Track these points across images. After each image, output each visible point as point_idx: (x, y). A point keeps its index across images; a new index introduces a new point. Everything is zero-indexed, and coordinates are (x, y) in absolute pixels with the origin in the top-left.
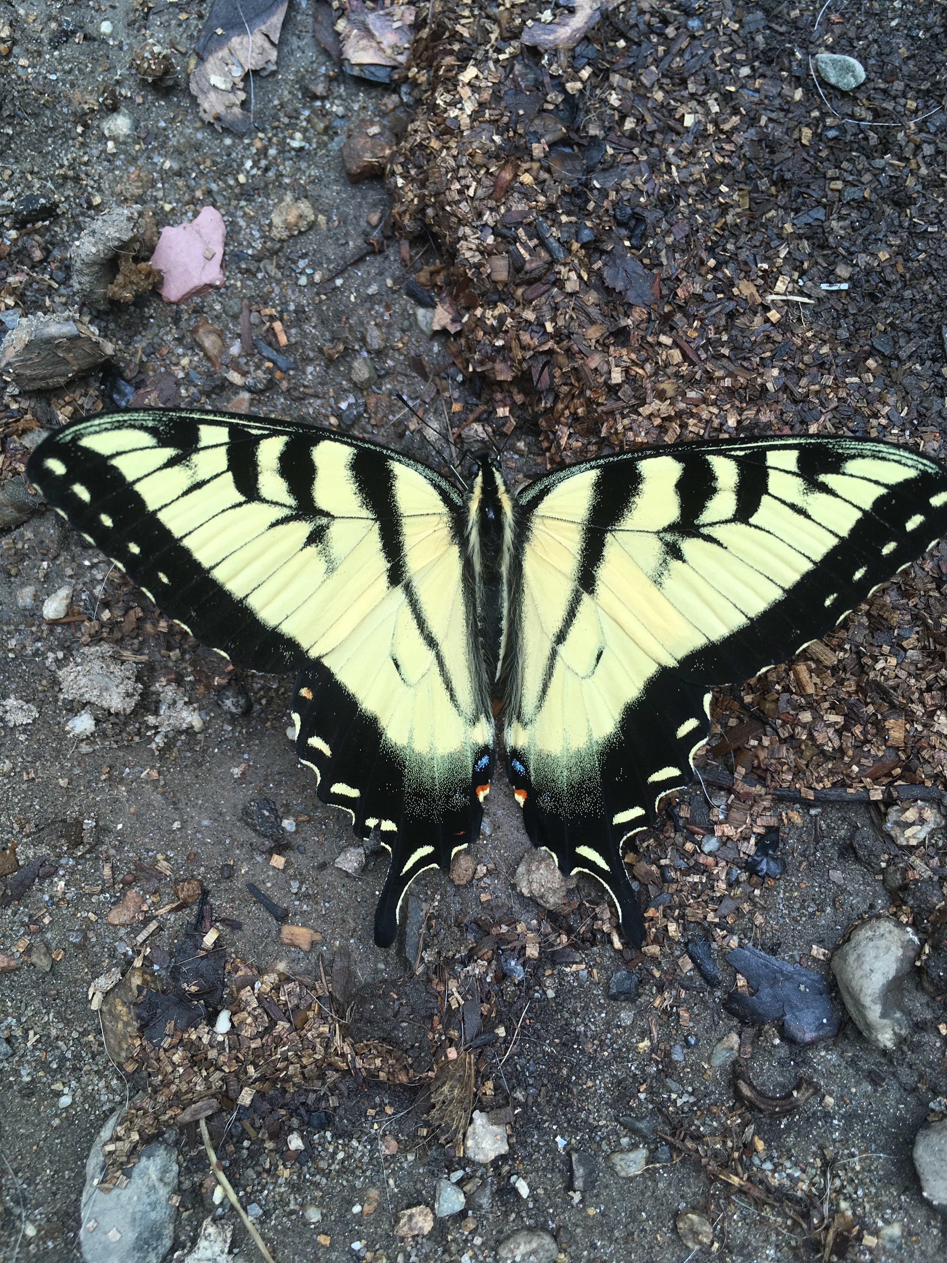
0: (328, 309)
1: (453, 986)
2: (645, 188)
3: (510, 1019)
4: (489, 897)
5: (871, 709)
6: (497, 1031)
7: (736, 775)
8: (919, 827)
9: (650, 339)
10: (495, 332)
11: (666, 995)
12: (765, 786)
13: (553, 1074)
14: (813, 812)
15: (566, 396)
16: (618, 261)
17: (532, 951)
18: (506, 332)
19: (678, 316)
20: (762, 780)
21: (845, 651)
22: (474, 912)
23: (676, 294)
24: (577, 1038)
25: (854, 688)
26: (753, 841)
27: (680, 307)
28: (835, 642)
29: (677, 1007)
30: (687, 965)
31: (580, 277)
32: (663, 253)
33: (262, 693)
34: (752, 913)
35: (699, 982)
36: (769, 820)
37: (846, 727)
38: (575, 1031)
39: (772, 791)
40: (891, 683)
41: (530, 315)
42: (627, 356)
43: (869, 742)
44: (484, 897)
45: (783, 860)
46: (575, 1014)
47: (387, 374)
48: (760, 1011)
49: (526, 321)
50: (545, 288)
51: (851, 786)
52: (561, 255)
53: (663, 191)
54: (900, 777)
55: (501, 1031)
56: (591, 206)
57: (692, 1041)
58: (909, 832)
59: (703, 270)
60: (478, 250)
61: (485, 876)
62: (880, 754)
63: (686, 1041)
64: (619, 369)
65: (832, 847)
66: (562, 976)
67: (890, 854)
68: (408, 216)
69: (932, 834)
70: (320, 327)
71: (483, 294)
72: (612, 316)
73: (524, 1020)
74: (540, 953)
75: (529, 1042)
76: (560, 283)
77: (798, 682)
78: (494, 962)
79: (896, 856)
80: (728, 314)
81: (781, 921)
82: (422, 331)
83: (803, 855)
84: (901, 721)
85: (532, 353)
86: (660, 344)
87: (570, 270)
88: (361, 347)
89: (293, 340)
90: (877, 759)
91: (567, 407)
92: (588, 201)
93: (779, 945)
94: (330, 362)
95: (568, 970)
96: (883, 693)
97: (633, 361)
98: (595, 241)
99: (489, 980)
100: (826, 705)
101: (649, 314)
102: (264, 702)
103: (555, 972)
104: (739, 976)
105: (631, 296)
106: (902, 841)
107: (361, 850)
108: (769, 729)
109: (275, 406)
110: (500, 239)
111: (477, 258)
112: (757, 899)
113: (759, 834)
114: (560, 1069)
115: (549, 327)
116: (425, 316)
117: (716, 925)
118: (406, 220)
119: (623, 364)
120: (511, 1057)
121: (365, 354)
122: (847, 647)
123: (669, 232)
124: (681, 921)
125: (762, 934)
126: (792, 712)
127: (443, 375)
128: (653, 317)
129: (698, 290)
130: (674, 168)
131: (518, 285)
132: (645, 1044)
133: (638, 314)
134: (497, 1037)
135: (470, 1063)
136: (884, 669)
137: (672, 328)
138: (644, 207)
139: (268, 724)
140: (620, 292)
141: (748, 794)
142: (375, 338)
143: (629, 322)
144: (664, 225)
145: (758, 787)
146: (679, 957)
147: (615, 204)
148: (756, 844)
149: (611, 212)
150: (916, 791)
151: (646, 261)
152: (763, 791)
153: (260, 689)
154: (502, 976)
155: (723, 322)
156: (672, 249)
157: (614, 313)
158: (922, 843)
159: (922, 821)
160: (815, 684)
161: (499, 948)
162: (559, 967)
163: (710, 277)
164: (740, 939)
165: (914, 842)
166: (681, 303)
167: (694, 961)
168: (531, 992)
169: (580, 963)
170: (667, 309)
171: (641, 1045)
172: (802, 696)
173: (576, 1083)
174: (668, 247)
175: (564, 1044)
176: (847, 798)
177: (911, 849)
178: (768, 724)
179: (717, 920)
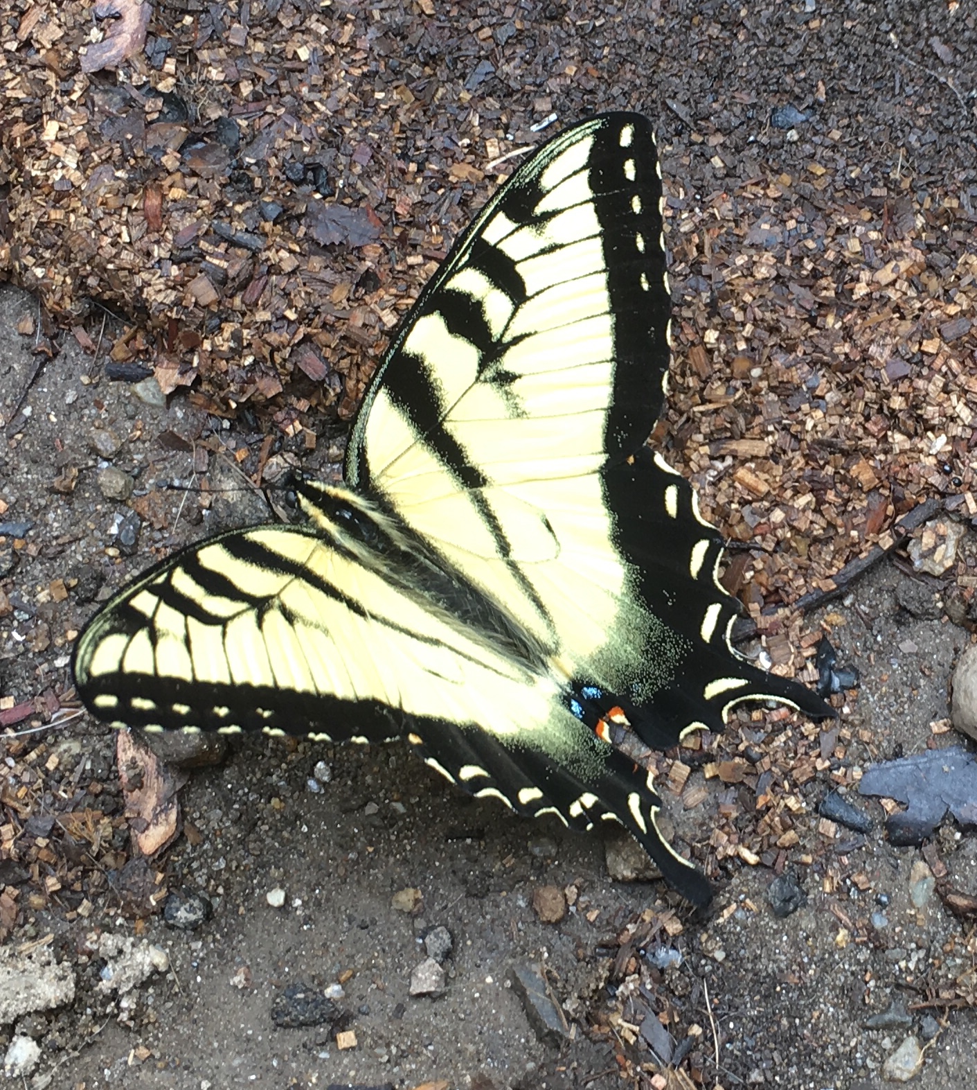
0: (32, 445)
1: (617, 1020)
2: (301, 137)
3: (698, 1012)
4: (597, 912)
5: (830, 470)
6: (690, 1033)
7: (753, 615)
8: (943, 546)
9: (399, 268)
10: (237, 352)
11: (830, 873)
12: (787, 605)
13: (775, 1034)
14: (847, 602)
15: (350, 369)
16: (320, 216)
17: (674, 927)
18: (249, 345)
19: (413, 232)
20: (780, 603)
21: (771, 433)
22: (591, 938)
23: (397, 214)
24: (775, 980)
25: (802, 462)
26: (810, 666)
27: (408, 223)
28: (757, 430)
29: (849, 877)
30: (829, 828)
31: (291, 251)
32: (359, 185)
33: (213, 882)
34: (854, 735)
35: (851, 836)
36: (812, 635)
37: (820, 502)
38: (768, 975)
39: (795, 606)
40: (829, 433)
41: (263, 316)
42: (386, 295)
43: (849, 500)
44: (592, 916)
45: (851, 667)
46: (757, 958)
47: (142, 470)
48: (924, 819)
49: (264, 323)
50: (262, 282)
51: (861, 552)
52: (259, 243)
53: (321, 130)
54: (897, 513)
55: (696, 1030)
56: (258, 183)
57: (884, 899)
58: (938, 556)
59: (409, 178)
60: (168, 287)
61: (579, 895)
62: (865, 503)
63: (878, 902)
64: (388, 311)
65: (887, 622)
66: (719, 930)
67: (939, 591)
68: (67, 300)
69: (960, 544)
70: (34, 468)
71: (201, 326)
72: (348, 269)
73: (711, 1001)
74: (683, 924)
75: (731, 1019)
76: (274, 269)
77: (750, 489)
78: (643, 968)
79: (945, 589)
80: (459, 204)
81: (888, 724)
82: (153, 406)
83: (865, 649)
84: (862, 461)
85: (289, 349)
86: (411, 267)
87: (277, 251)
88: (96, 460)
89: (13, 499)
90: (867, 511)
92: (251, 181)
93: (900, 746)
94: (69, 494)
95: (721, 920)
96: (829, 446)
97: (396, 296)
98: (285, 211)
99: (649, 987)
100: (789, 493)
101: (383, 245)
102: (221, 890)
103: (711, 932)
104: (883, 801)
105: (354, 241)
106: (939, 570)
108: (753, 552)
110: (184, 265)
111: (172, 296)
112: (851, 718)
113: (813, 656)
114: (779, 1023)
115: (291, 315)
116: (146, 389)
117: (830, 769)
118: (68, 305)
119: (389, 304)
120: (723, 1048)
121: (105, 464)
122: (771, 428)
123: (352, 164)
124: (796, 790)
125: (878, 747)
126: (763, 521)
127: (205, 434)
128: (389, 246)
129: (417, 198)
130: (318, 104)
131: (232, 296)
132: (842, 935)
133: (372, 253)
134: (695, 1038)
135: (684, 1079)
136: (815, 426)
137: (414, 247)
138: (312, 154)
139: (242, 910)
140: (341, 243)
141: (774, 624)
142: (106, 441)
143: (369, 264)
144: (343, 159)
145: (781, 611)
146: (817, 827)
147: (281, 168)
148: (816, 667)
149: (283, 177)
150: (919, 514)
151: (348, 201)
152: (787, 611)
154: (660, 974)
155: (460, 213)
156: (366, 175)
157: (348, 265)
158: (958, 559)
159: (942, 538)
160: (766, 481)
161: (638, 950)
162: (710, 925)
163: (419, 180)
164: (861, 766)
165: (949, 563)
166: (408, 219)
167: (834, 820)
168: (700, 970)
169: (729, 904)
170: (397, 232)
171: (839, 938)
172: (762, 500)
173: (804, 1025)
174: (360, 176)
175: (766, 997)
176: (865, 564)
177: (950, 573)
178: (749, 549)
179: (827, 764)
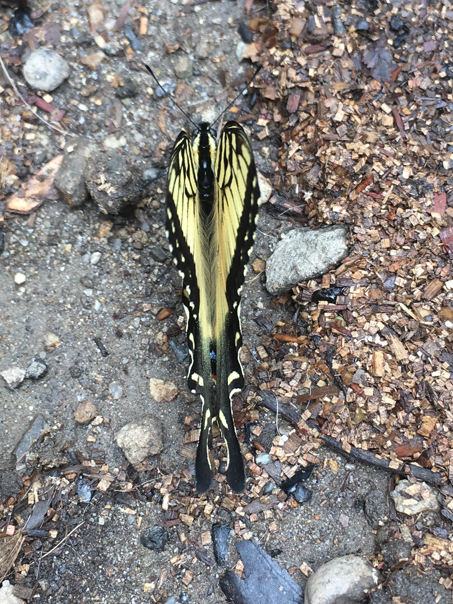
0: (182, 23)
1: (36, 486)
2: (418, 13)
3: (64, 530)
4: (94, 440)
5: (417, 403)
6: (50, 532)
7: (303, 416)
8: (416, 502)
9: (375, 103)
10: (277, 65)
11: (182, 556)
12: (320, 432)
13: (75, 581)
14: (348, 467)
16: (377, 49)
17: (103, 486)
18: (283, 66)
19: (403, 98)
20: (319, 427)
21: (417, 356)
22: (79, 446)
23: (407, 84)
24: (105, 561)
25: (412, 385)
26: (295, 468)
27: (407, 93)
28: (412, 347)
29: (187, 569)
30: (207, 539)
31: (346, 49)
32: (411, 56)
33: (14, 246)
34: (270, 520)
35: (210, 555)
36: (313, 458)
37: (395, 411)
38: (105, 556)
39: (323, 436)
40: (438, 388)
41: (302, 61)
42: (353, 107)
43: (407, 427)
44: (91, 439)
45: (311, 493)
46: (112, 544)
47: (199, 75)
48: (243, 593)
49: (299, 64)
50: (320, 48)
51: (380, 454)
52: (341, 32)
53: (430, 19)
54: (417, 460)
55: (54, 534)
56: (377, 12)
57: (185, 598)
58: (407, 502)
59: (434, 76)
60: (290, 12)
61: (100, 425)
62: (410, 437)
63: (181, 596)
64: (344, 113)
65: (352, 498)
66: (116, 513)
67: (389, 517)
69: (426, 512)
70: (171, 32)
71: (281, 41)
72: (357, 81)
73: (74, 533)
74: (108, 489)
75: (70, 550)
76: (331, 48)
77: (374, 365)
78: (74, 483)
79: (393, 520)
80: (438, 109)
81: (289, 536)
82: (237, 57)
83: (327, 495)
84: (435, 419)
85: (293, 85)
86: (381, 110)
87: (342, 42)
88: (191, 52)
89: (150, 33)
90: (407, 442)
91: (303, 130)
92: (377, 7)
93: (280, 552)
94: (167, 54)
95: (122, 510)
96: (429, 393)
97: (355, 111)
98: (368, 32)
99: (63, 493)
100: (388, 390)
101: (382, 87)
102: (12, 252)
103: (113, 508)
104: (240, 562)
105: (375, 74)
106: (400, 509)
107: (24, 372)
108: (341, 393)
109: (117, 68)
110: (307, 11)
111: (287, 17)
112: (278, 511)
113: (302, 466)
114: (82, 579)
115: (312, 73)
116: (242, 48)
117: (241, 518)
119: (348, 111)
120: (52, 555)
121: (192, 58)
122: (420, 354)
123: (421, 44)
124: (217, 506)
125: (271, 539)
126: (361, 385)
127: (236, 88)
128: (384, 90)
129: (424, 87)
130: (444, 8)
131: (305, 42)
132: (149, 586)
133: (375, 85)
134: (48, 536)
135: (19, 544)
136: (438, 377)
137: (395, 103)
138: (412, 24)
139: (8, 268)
140: (370, 69)
141: (304, 432)
142: (202, 50)
143: (366, 87)
144: (420, 39)
145: (315, 430)
146: (204, 531)
147: (394, 16)
148: (296, 472)
149: (389, 20)
150: (425, 474)
151: (397, 56)
152: (317, 434)
153: (14, 243)
154: (74, 493)
155: (432, 113)
156: (419, 55)
157: (359, 80)
158: (415, 516)
159: (420, 498)
160: (386, 372)
161: (81, 474)
162: (117, 506)
163: (437, 82)
164: (254, 536)
165: (408, 512)
166: (409, 90)
167: (213, 539)
168: (89, 516)
169: (134, 508)
170: (397, 91)
171: (147, 585)
172: (374, 377)
173: (87, 594)
174: (416, 52)
175: (93, 563)
176: (374, 461)
177: (403, 517)
178: (342, 389)
179: (243, 514)
